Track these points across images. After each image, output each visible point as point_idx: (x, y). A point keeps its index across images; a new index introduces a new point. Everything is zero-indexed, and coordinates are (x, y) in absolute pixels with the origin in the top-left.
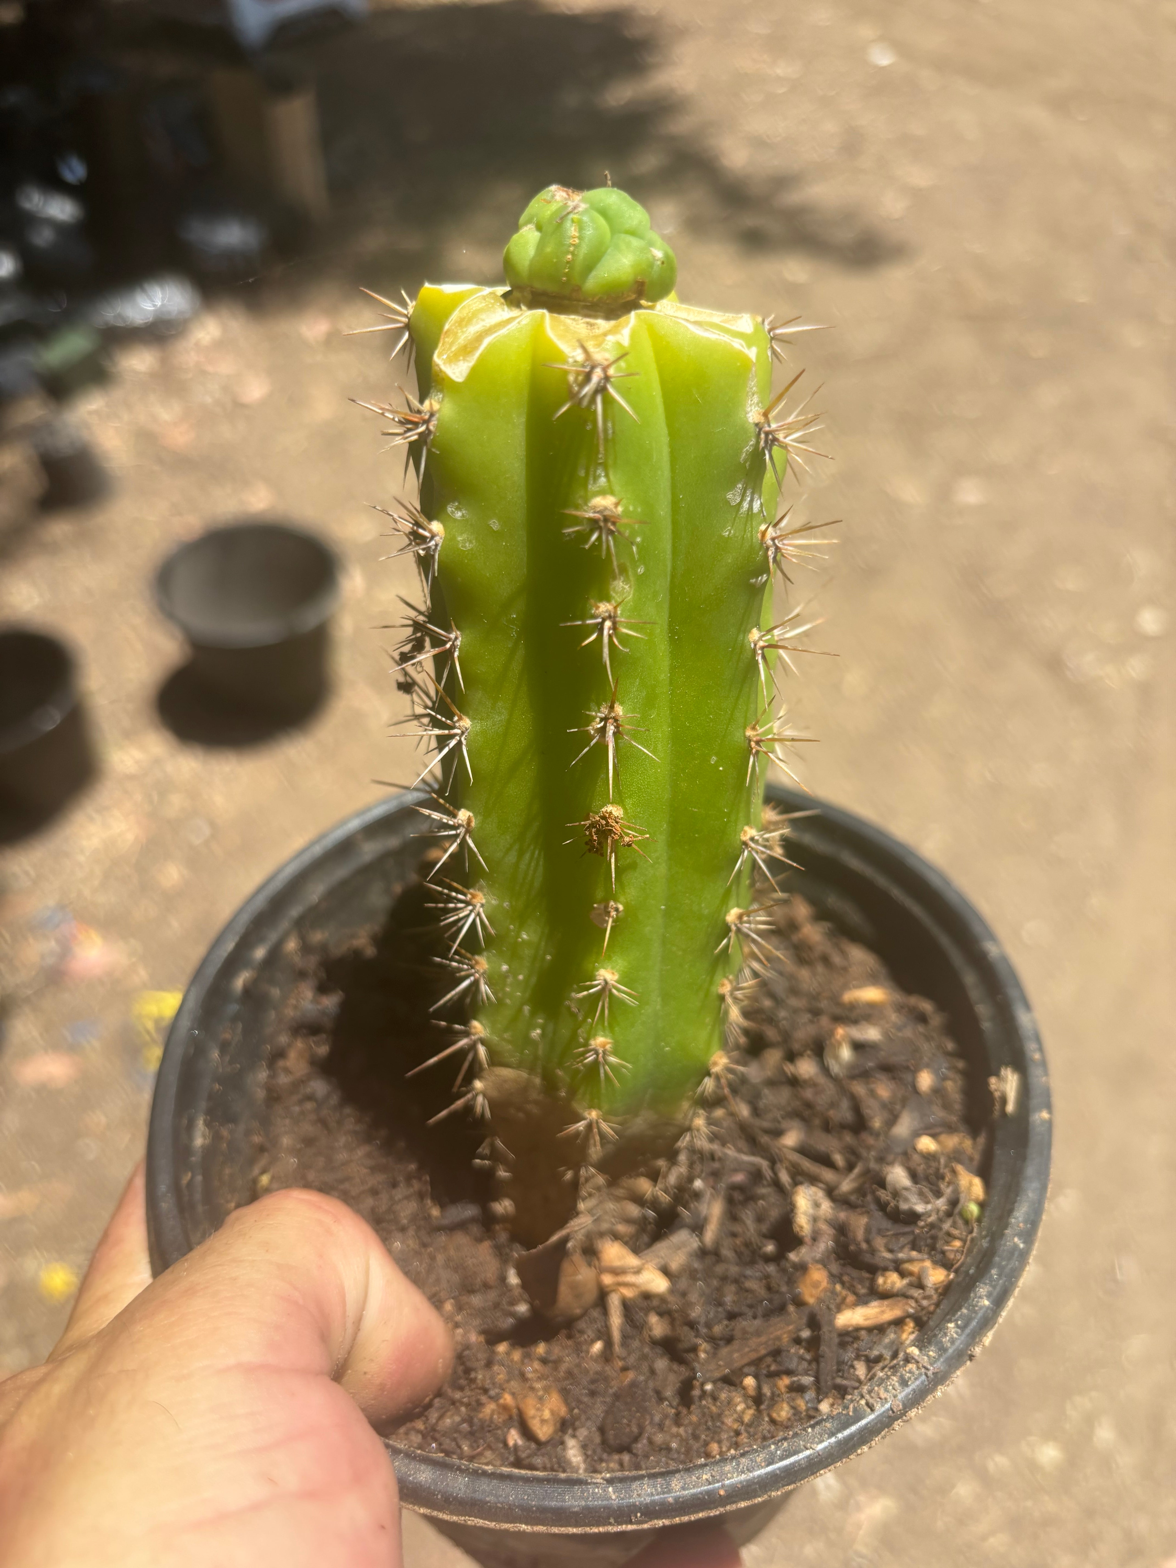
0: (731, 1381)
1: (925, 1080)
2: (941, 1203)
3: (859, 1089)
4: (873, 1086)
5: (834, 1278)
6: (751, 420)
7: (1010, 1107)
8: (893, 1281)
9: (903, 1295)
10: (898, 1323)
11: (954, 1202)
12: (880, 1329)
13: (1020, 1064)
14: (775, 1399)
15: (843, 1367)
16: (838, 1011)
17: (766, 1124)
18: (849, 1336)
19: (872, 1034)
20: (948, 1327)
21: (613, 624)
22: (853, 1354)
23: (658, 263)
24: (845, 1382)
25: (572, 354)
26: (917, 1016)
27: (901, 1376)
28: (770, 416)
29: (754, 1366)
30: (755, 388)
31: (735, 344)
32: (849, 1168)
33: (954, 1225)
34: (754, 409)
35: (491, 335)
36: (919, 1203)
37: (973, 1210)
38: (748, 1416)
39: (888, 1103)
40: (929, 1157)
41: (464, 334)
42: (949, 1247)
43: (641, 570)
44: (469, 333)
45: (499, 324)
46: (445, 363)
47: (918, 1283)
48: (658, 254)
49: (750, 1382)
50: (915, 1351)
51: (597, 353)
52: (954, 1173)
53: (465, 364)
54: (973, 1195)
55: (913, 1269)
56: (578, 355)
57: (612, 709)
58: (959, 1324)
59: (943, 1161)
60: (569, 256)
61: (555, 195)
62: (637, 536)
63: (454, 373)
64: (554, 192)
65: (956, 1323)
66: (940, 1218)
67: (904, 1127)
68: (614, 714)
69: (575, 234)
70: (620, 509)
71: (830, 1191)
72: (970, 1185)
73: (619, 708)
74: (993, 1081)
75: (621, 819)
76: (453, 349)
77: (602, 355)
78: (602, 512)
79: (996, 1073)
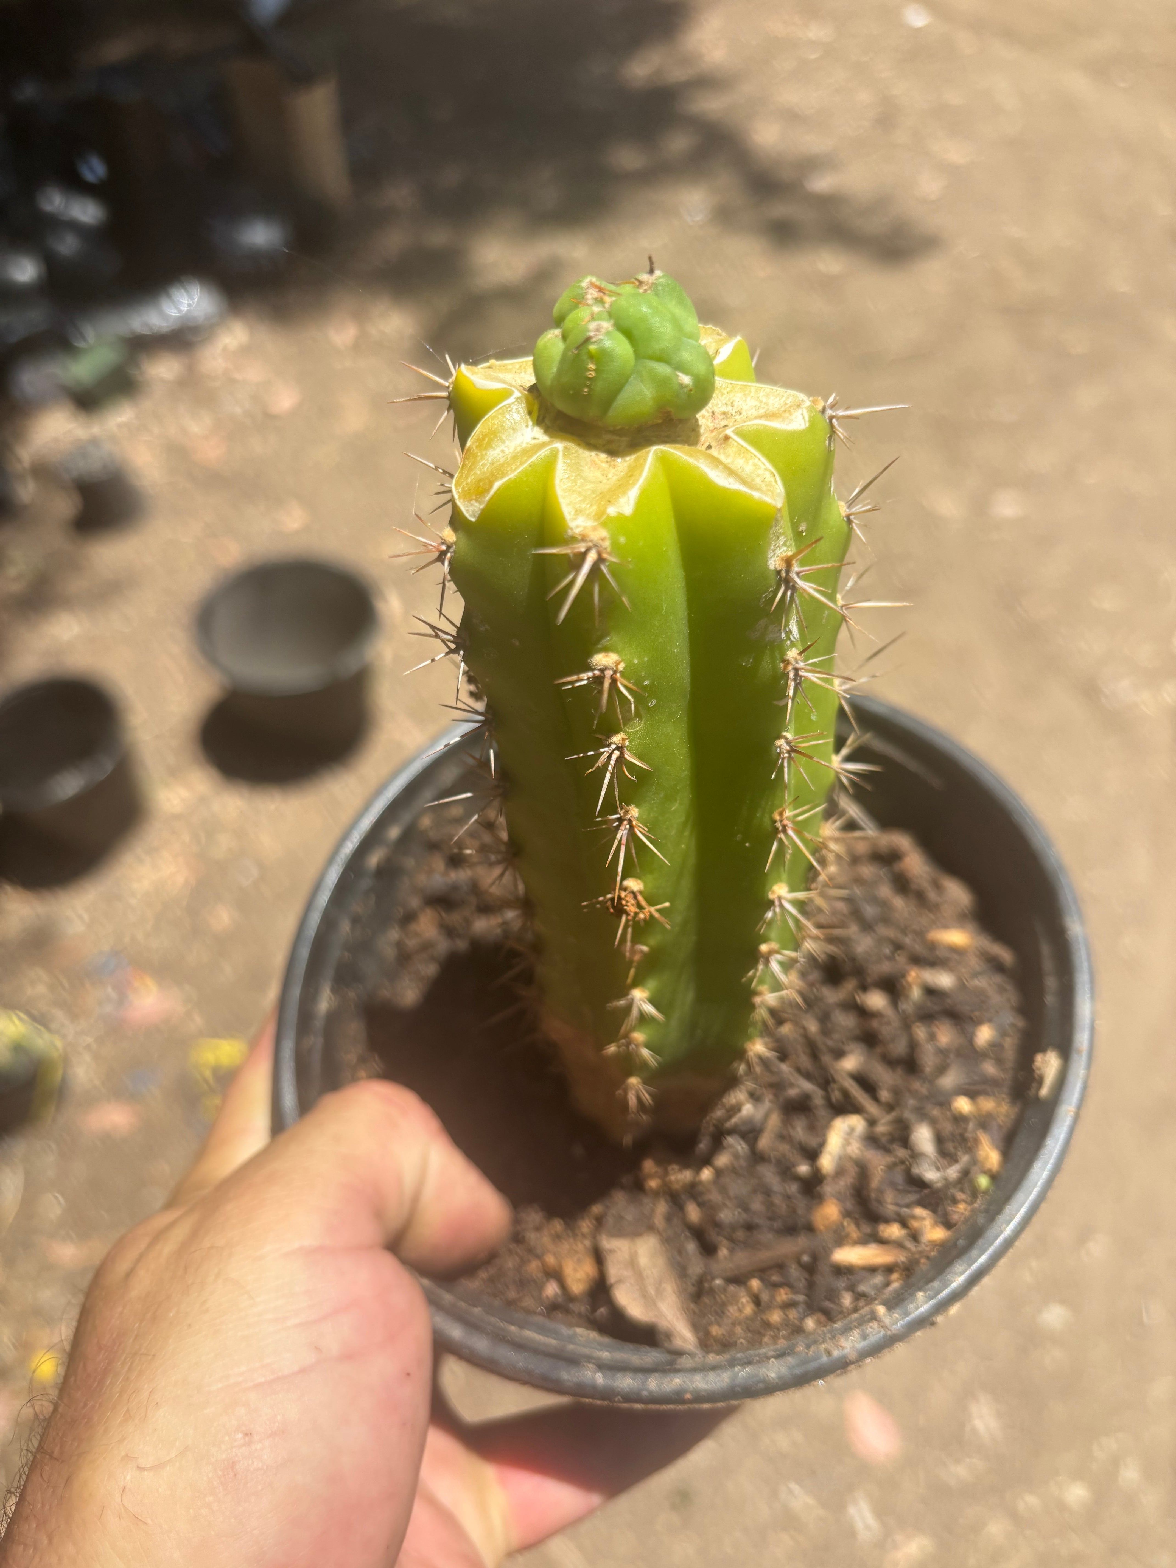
0: (738, 1280)
1: (984, 1034)
2: (953, 1172)
3: (920, 1032)
4: (935, 1029)
5: (847, 1214)
6: (772, 567)
7: (1044, 1092)
8: (894, 1231)
9: (899, 1245)
10: (889, 1269)
11: (966, 1173)
12: (872, 1270)
13: (1065, 1050)
14: (769, 1307)
15: (833, 1295)
16: (918, 948)
17: (830, 1043)
18: (842, 1271)
19: (944, 980)
20: (917, 1295)
21: (622, 756)
22: (843, 1285)
23: (685, 390)
24: (832, 1306)
25: (572, 524)
26: (996, 965)
27: (863, 1331)
28: (794, 562)
29: (761, 1272)
30: (781, 531)
31: (756, 495)
32: (890, 1107)
33: (962, 1190)
34: (778, 552)
35: (502, 477)
36: (930, 1170)
37: (983, 1182)
38: (749, 1309)
39: (943, 1052)
40: (959, 1119)
41: (483, 458)
42: (954, 1209)
43: (652, 702)
44: (487, 460)
45: (515, 458)
46: (459, 497)
47: (915, 1236)
48: (686, 379)
49: (755, 1284)
50: (881, 1310)
51: (594, 529)
52: (976, 1141)
53: (477, 504)
54: (988, 1166)
55: (915, 1224)
56: (577, 527)
57: (627, 812)
58: (928, 1294)
59: (971, 1126)
60: (586, 390)
61: (586, 293)
62: (644, 681)
63: (468, 511)
64: (586, 289)
65: (925, 1293)
66: (948, 1184)
67: (949, 1080)
68: (629, 816)
69: (592, 366)
70: (621, 667)
71: (872, 1122)
72: (987, 1157)
73: (634, 811)
74: (1039, 1058)
75: (641, 892)
76: (469, 480)
77: (599, 534)
78: (602, 671)
79: (1044, 1050)
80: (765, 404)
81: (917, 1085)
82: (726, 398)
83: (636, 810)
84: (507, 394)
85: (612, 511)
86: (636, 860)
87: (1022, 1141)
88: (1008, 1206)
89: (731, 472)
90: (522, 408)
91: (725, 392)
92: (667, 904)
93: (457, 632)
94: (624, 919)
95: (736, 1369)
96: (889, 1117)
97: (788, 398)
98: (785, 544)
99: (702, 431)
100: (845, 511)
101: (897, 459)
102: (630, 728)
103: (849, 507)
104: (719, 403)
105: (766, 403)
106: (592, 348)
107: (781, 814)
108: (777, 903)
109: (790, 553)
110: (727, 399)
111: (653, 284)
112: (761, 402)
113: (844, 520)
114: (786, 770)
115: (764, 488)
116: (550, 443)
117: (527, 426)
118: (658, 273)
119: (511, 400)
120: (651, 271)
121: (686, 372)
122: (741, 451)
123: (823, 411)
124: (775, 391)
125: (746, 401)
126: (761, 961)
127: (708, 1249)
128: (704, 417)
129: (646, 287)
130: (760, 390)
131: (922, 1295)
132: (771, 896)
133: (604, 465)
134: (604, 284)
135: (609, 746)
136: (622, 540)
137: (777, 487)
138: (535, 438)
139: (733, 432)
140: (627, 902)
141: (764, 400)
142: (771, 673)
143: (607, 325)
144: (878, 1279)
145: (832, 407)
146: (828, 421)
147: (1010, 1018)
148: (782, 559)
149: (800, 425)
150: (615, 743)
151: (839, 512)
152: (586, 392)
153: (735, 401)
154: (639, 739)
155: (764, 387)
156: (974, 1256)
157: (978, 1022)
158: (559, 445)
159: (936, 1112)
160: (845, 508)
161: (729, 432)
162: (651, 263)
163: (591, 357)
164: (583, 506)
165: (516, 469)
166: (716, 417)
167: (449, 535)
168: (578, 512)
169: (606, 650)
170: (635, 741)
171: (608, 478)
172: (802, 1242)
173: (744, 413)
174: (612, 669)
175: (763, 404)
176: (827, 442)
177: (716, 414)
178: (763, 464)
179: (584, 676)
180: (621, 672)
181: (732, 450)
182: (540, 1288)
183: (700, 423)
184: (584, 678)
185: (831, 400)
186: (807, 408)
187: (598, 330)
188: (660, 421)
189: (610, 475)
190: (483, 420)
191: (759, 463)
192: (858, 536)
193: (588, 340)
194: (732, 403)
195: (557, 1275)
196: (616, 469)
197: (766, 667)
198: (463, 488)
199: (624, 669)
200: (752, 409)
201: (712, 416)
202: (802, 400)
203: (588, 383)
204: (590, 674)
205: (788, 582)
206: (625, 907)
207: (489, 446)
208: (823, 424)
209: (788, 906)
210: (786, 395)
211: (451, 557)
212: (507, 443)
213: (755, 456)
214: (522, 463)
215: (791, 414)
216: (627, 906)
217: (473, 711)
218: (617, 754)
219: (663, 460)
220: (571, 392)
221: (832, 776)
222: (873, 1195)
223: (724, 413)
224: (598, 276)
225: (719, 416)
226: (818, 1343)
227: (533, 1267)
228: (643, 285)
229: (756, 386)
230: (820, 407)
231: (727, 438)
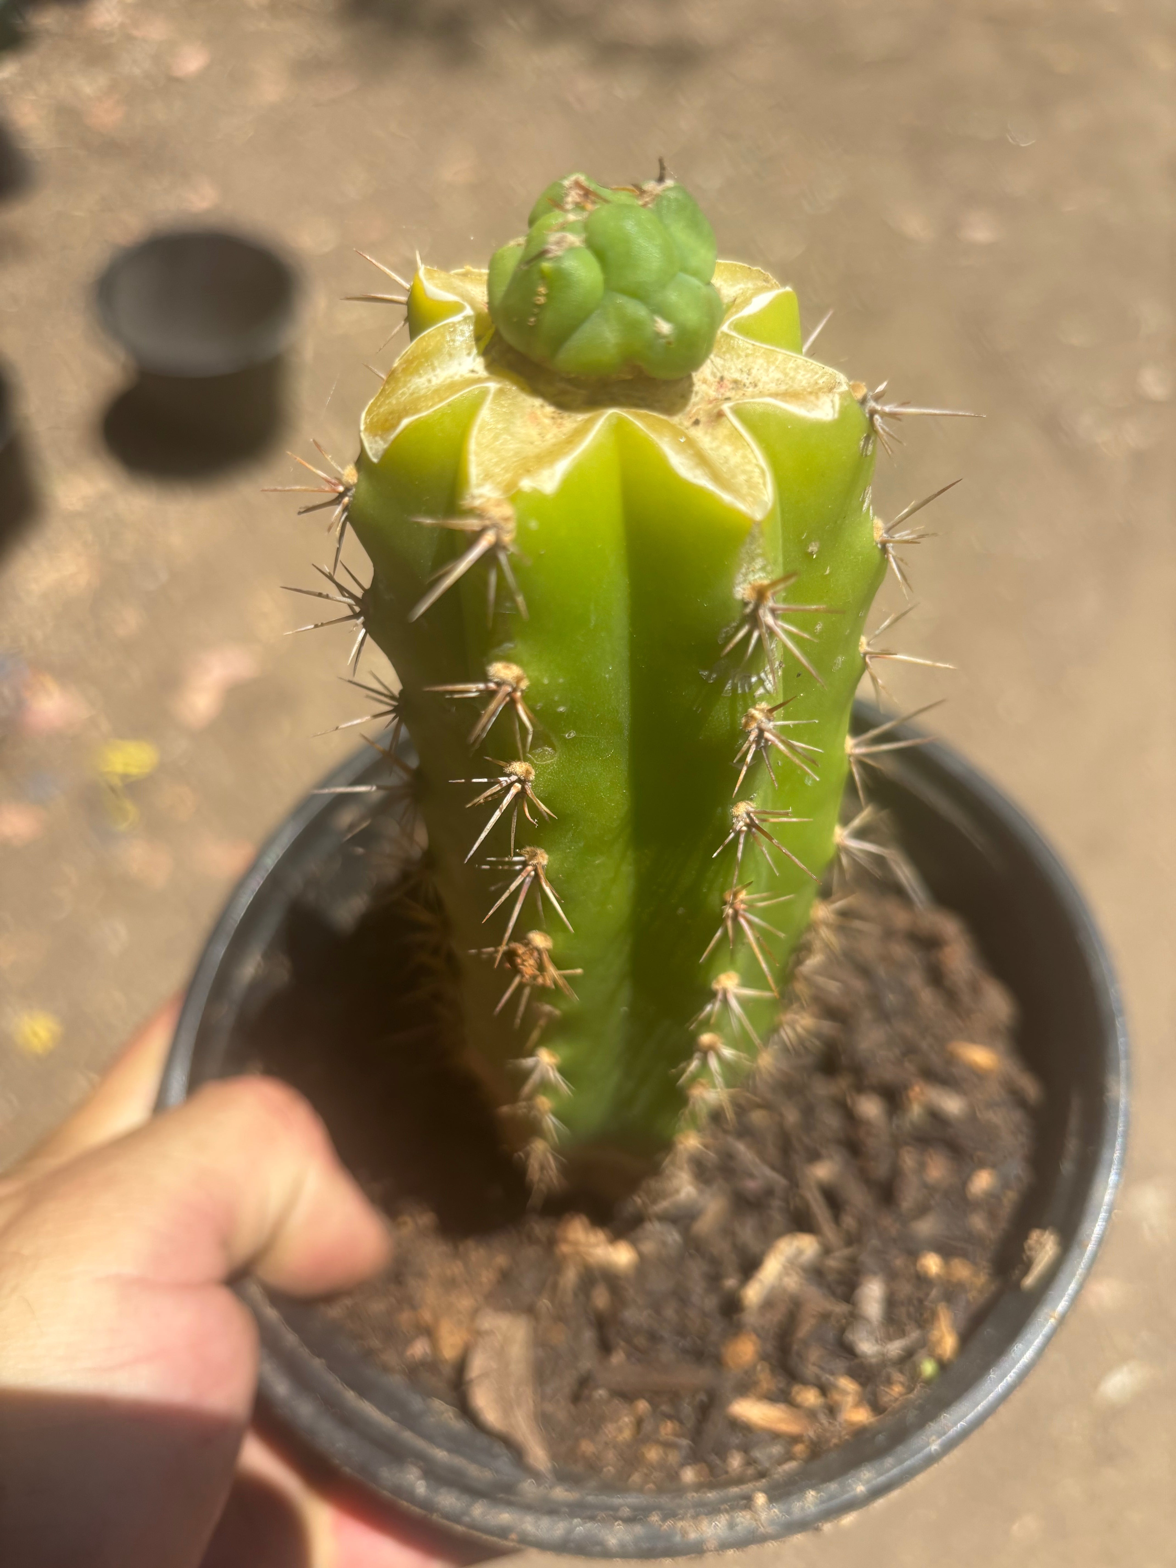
0: (626, 1395)
1: (982, 1181)
2: (895, 1348)
3: (909, 1159)
4: (927, 1159)
5: (764, 1357)
6: (738, 596)
7: (1029, 1281)
8: (810, 1397)
9: (811, 1415)
10: (795, 1439)
11: (910, 1353)
12: (775, 1436)
13: (1067, 1238)
14: (650, 1439)
15: (722, 1451)
16: (933, 1058)
17: (807, 1140)
18: (738, 1426)
19: (953, 1105)
20: (807, 1492)
21: (523, 789)
22: (737, 1441)
23: (663, 341)
24: (718, 1462)
25: (476, 491)
26: (1018, 1099)
27: (732, 1517)
28: (769, 594)
29: (654, 1395)
30: (759, 551)
31: (727, 498)
32: (851, 1240)
33: (901, 1371)
34: (751, 578)
35: (413, 414)
36: (867, 1340)
37: (928, 1368)
38: (627, 1434)
39: (930, 1189)
40: (922, 1280)
41: (404, 386)
42: (886, 1389)
43: (570, 733)
44: (408, 389)
45: (437, 391)
46: (366, 429)
47: (832, 1410)
48: (665, 327)
49: (642, 1406)
50: (761, 1499)
51: (498, 504)
52: (934, 1315)
53: (381, 442)
54: (939, 1351)
55: (837, 1397)
56: (481, 496)
57: (533, 856)
58: (821, 1496)
59: (934, 1293)
60: (532, 320)
61: (567, 195)
62: (559, 706)
63: (371, 448)
64: (567, 189)
65: (818, 1493)
66: (884, 1362)
67: (925, 1227)
68: (536, 862)
69: (542, 290)
70: (524, 685)
71: (827, 1251)
72: (939, 1342)
73: (542, 857)
74: (1035, 1235)
75: (548, 951)
76: (382, 410)
77: (502, 511)
78: (499, 684)
79: (1043, 1227)
80: (791, 378)
81: (888, 1222)
82: (742, 362)
83: (546, 856)
84: (457, 308)
85: (526, 484)
86: (542, 913)
87: (988, 1331)
88: (945, 1415)
89: (702, 460)
90: (468, 330)
91: (743, 354)
92: (579, 971)
93: (363, 595)
94: (517, 980)
95: (576, 1521)
96: (846, 1252)
97: (822, 376)
98: (763, 569)
99: (694, 399)
100: (881, 536)
101: (960, 480)
102: (539, 759)
103: (888, 530)
104: (733, 367)
105: (793, 379)
106: (546, 265)
107: (735, 895)
108: (720, 996)
109: (766, 582)
110: (744, 364)
111: (657, 196)
112: (786, 375)
113: (878, 547)
114: (741, 847)
115: (745, 490)
116: (486, 380)
117: (469, 354)
118: (669, 183)
119: (458, 318)
120: (661, 179)
121: (667, 318)
122: (735, 436)
123: (863, 401)
124: (809, 364)
125: (767, 370)
126: (697, 1055)
127: (605, 1347)
128: (705, 381)
129: (647, 199)
130: (791, 360)
131: (812, 1495)
132: (716, 986)
133: (547, 421)
134: (592, 186)
135: (509, 775)
136: (533, 524)
137: (765, 493)
138: (473, 371)
139: (731, 408)
140: (524, 961)
141: (792, 374)
142: (728, 727)
143: (574, 239)
144: (776, 1450)
145: (878, 398)
146: (867, 415)
147: (1017, 1169)
148: (753, 588)
149: (828, 415)
150: (516, 774)
151: (873, 536)
152: (531, 322)
153: (753, 368)
154: (548, 775)
155: (797, 358)
156: (888, 1465)
157: (981, 1165)
158: (493, 386)
159: (899, 1262)
160: (882, 532)
161: (726, 407)
162: (662, 168)
163: (544, 277)
164: (497, 470)
165: (432, 406)
166: (724, 385)
167: (350, 474)
168: (488, 476)
169: (508, 659)
170: (544, 776)
171: (545, 439)
172: (702, 1376)
173: (760, 385)
174: (510, 684)
175: (788, 378)
176: (862, 443)
177: (725, 381)
178: (755, 457)
179: (473, 688)
180: (522, 691)
181: (722, 431)
182: (408, 1341)
183: (696, 388)
184: (474, 689)
185: (881, 388)
186: (841, 394)
187: (558, 243)
188: (629, 377)
189: (549, 436)
190: (419, 337)
191: (751, 456)
192: (893, 570)
193: (542, 254)
194: (749, 370)
195: (429, 1332)
196: (561, 429)
197: (723, 718)
198: (372, 419)
199: (528, 687)
200: (772, 382)
201: (719, 383)
202: (839, 383)
203: (536, 310)
204: (481, 686)
205: (754, 620)
206: (521, 967)
207: (416, 372)
208: (859, 418)
209: (734, 1003)
210: (820, 373)
211: (350, 502)
212: (438, 371)
213: (748, 445)
214: (441, 401)
215: (817, 398)
216: (523, 965)
217: (386, 692)
218: (518, 786)
219: (619, 428)
220: (515, 320)
221: (831, 852)
222: (795, 1347)
223: (736, 382)
224: (590, 175)
225: (729, 385)
226: (677, 1518)
227: (405, 1317)
228: (645, 195)
229: (785, 354)
230: (859, 395)
231: (720, 415)
